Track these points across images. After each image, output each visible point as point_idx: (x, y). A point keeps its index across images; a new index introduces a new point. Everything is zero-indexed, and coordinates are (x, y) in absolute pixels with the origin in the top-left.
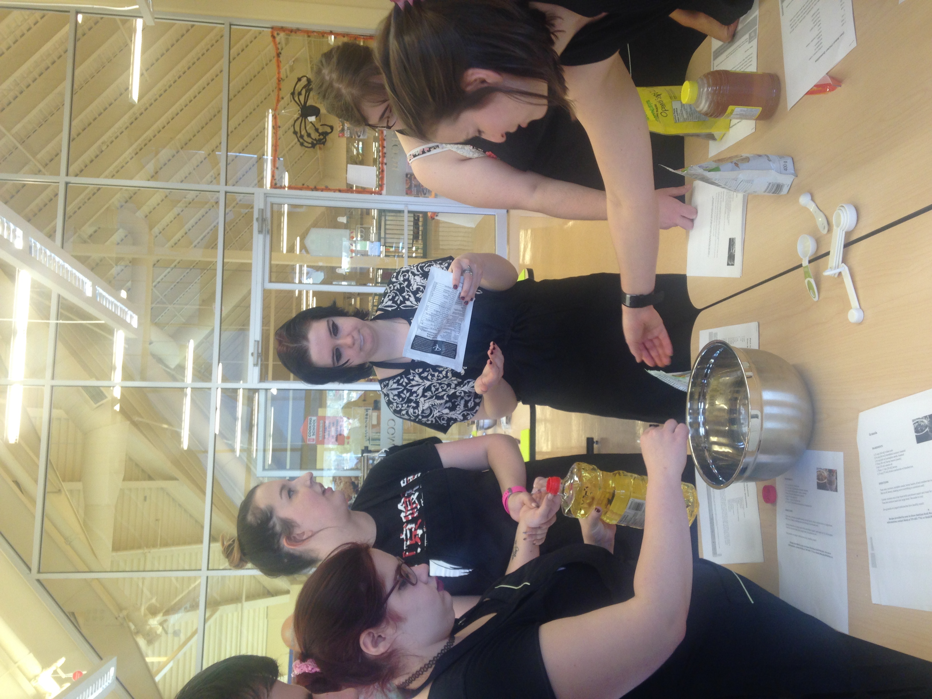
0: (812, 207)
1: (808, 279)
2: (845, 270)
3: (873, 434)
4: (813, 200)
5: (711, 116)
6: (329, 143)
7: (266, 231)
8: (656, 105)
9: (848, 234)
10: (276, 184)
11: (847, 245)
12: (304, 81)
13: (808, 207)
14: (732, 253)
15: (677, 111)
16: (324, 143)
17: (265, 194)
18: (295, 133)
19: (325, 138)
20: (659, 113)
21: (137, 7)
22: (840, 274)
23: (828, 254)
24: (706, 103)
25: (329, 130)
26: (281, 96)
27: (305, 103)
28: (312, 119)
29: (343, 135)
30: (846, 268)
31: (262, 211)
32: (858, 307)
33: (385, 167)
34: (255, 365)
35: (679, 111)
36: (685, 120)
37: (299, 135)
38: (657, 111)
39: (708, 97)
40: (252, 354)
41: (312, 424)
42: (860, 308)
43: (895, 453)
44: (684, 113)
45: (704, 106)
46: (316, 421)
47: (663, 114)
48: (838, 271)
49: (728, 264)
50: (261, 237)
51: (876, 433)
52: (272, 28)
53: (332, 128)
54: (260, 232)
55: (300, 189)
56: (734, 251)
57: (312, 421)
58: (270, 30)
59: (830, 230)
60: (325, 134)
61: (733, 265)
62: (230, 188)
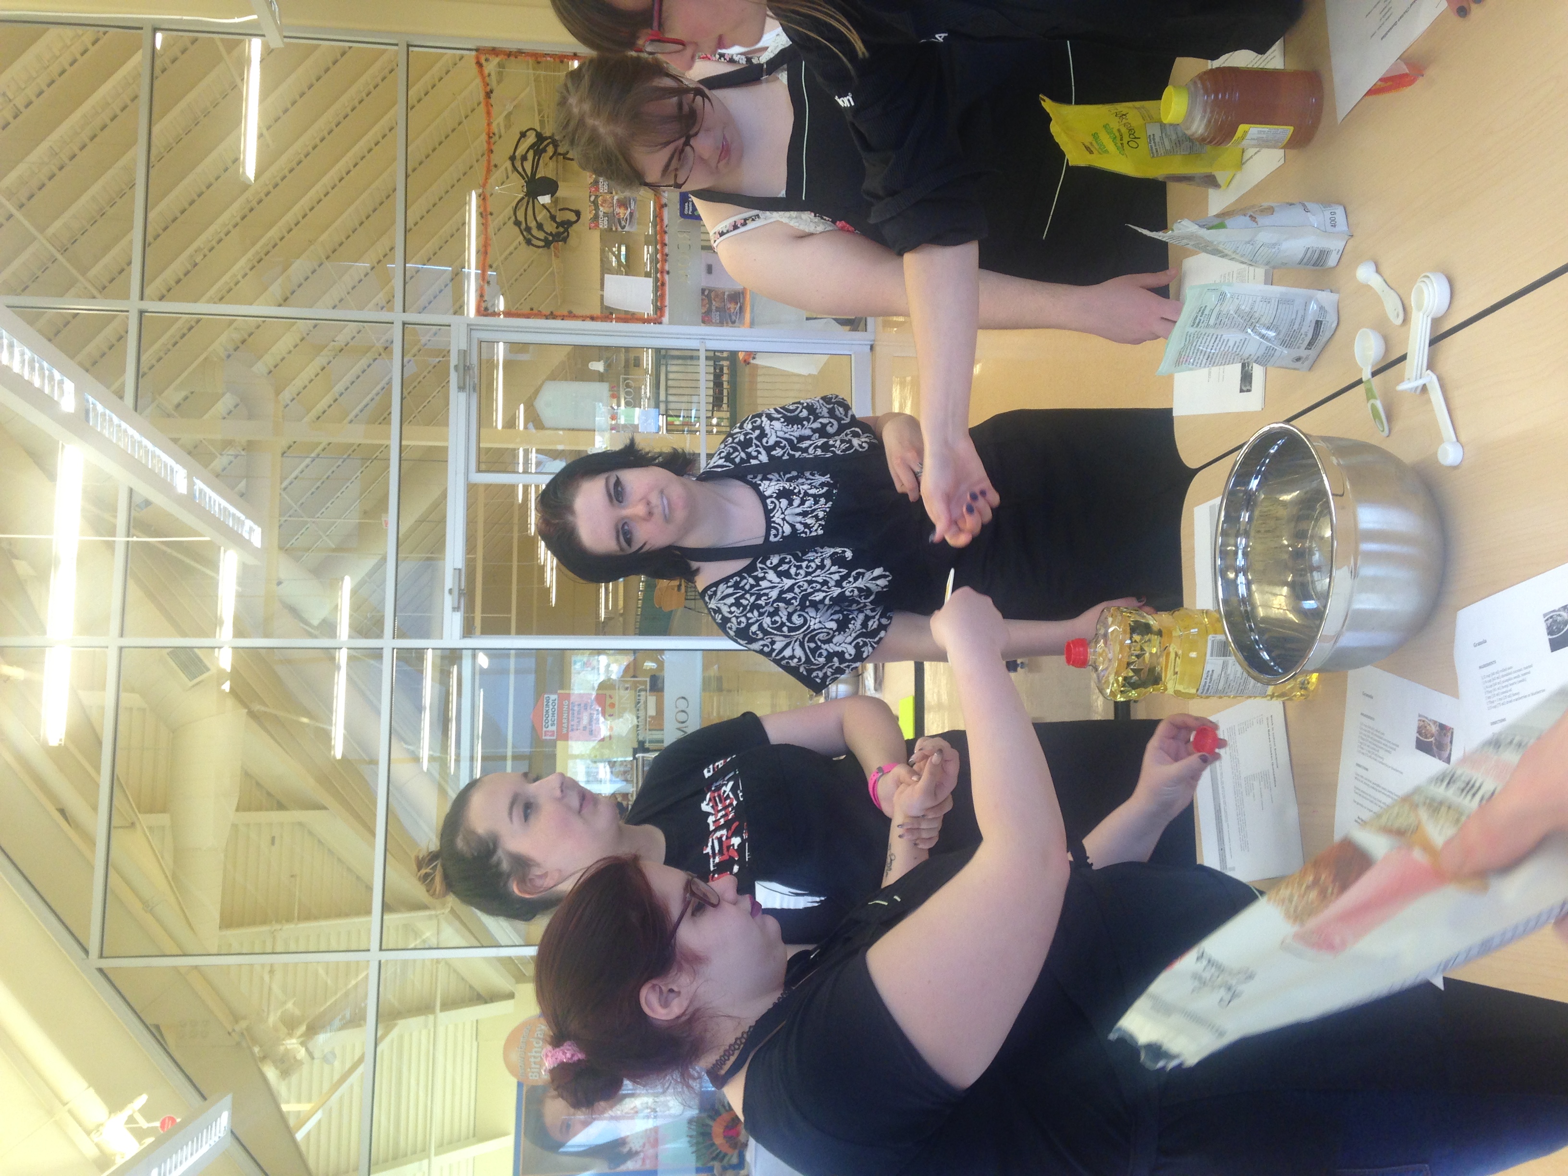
0: (1377, 283)
1: (1372, 401)
2: (1431, 379)
3: (1480, 644)
4: (1378, 271)
5: (1210, 142)
6: (573, 241)
7: (471, 386)
8: (1119, 130)
9: (1436, 322)
10: (486, 309)
11: (1435, 340)
12: (531, 139)
13: (1370, 284)
14: (1247, 372)
15: (1154, 139)
16: (565, 240)
17: (468, 325)
18: (517, 223)
19: (566, 230)
20: (1125, 141)
21: (255, 17)
22: (1424, 388)
23: (1403, 358)
24: (1201, 120)
25: (573, 217)
26: (492, 163)
27: (534, 173)
28: (545, 199)
29: (597, 226)
30: (1434, 378)
31: (464, 354)
32: (1454, 439)
33: (667, 277)
34: (455, 609)
35: (1157, 139)
36: (1167, 153)
37: (523, 226)
38: (1121, 140)
39: (1205, 111)
40: (450, 591)
41: (551, 707)
42: (1458, 441)
43: (1515, 672)
44: (1167, 143)
45: (1198, 127)
46: (556, 703)
47: (1132, 144)
48: (1420, 382)
49: (1242, 391)
50: (463, 396)
51: (1485, 642)
52: (477, 50)
53: (578, 213)
54: (461, 388)
55: (527, 316)
56: (1250, 368)
57: (550, 702)
58: (474, 53)
59: (1406, 320)
60: (567, 225)
61: (1249, 391)
62: (410, 317)
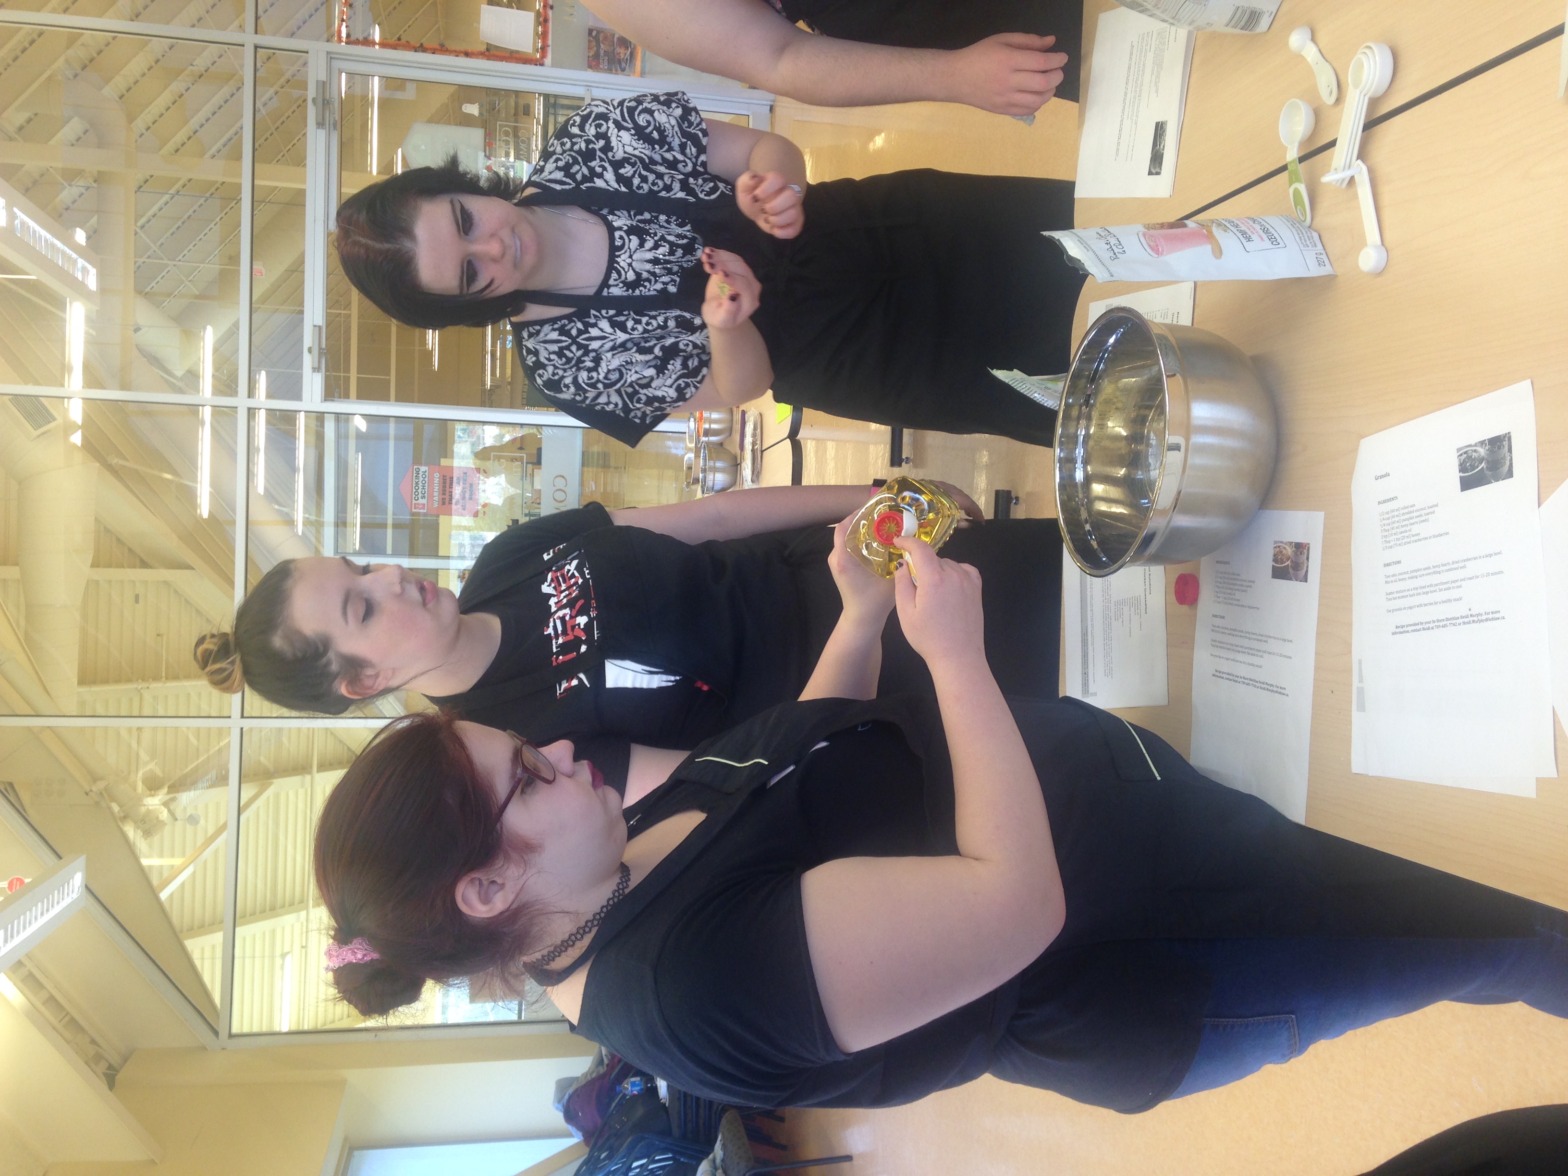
0: (1311, 53)
2: (1361, 171)
3: (1382, 477)
4: (1313, 40)
7: (331, 123)
9: (1374, 103)
11: (1371, 125)
13: (1303, 53)
14: (1158, 151)
17: (328, 53)
22: (1352, 180)
23: (1332, 144)
30: (1364, 169)
31: (323, 86)
32: (1379, 242)
33: (550, 12)
34: (316, 369)
40: (310, 350)
41: (421, 479)
42: (1383, 244)
43: (1419, 510)
46: (427, 474)
48: (1348, 174)
49: (1150, 173)
50: (322, 134)
51: (1387, 475)
54: (320, 124)
55: (394, 47)
56: (1162, 147)
57: (421, 474)
59: (1339, 100)
61: (1158, 173)
62: (261, 40)
